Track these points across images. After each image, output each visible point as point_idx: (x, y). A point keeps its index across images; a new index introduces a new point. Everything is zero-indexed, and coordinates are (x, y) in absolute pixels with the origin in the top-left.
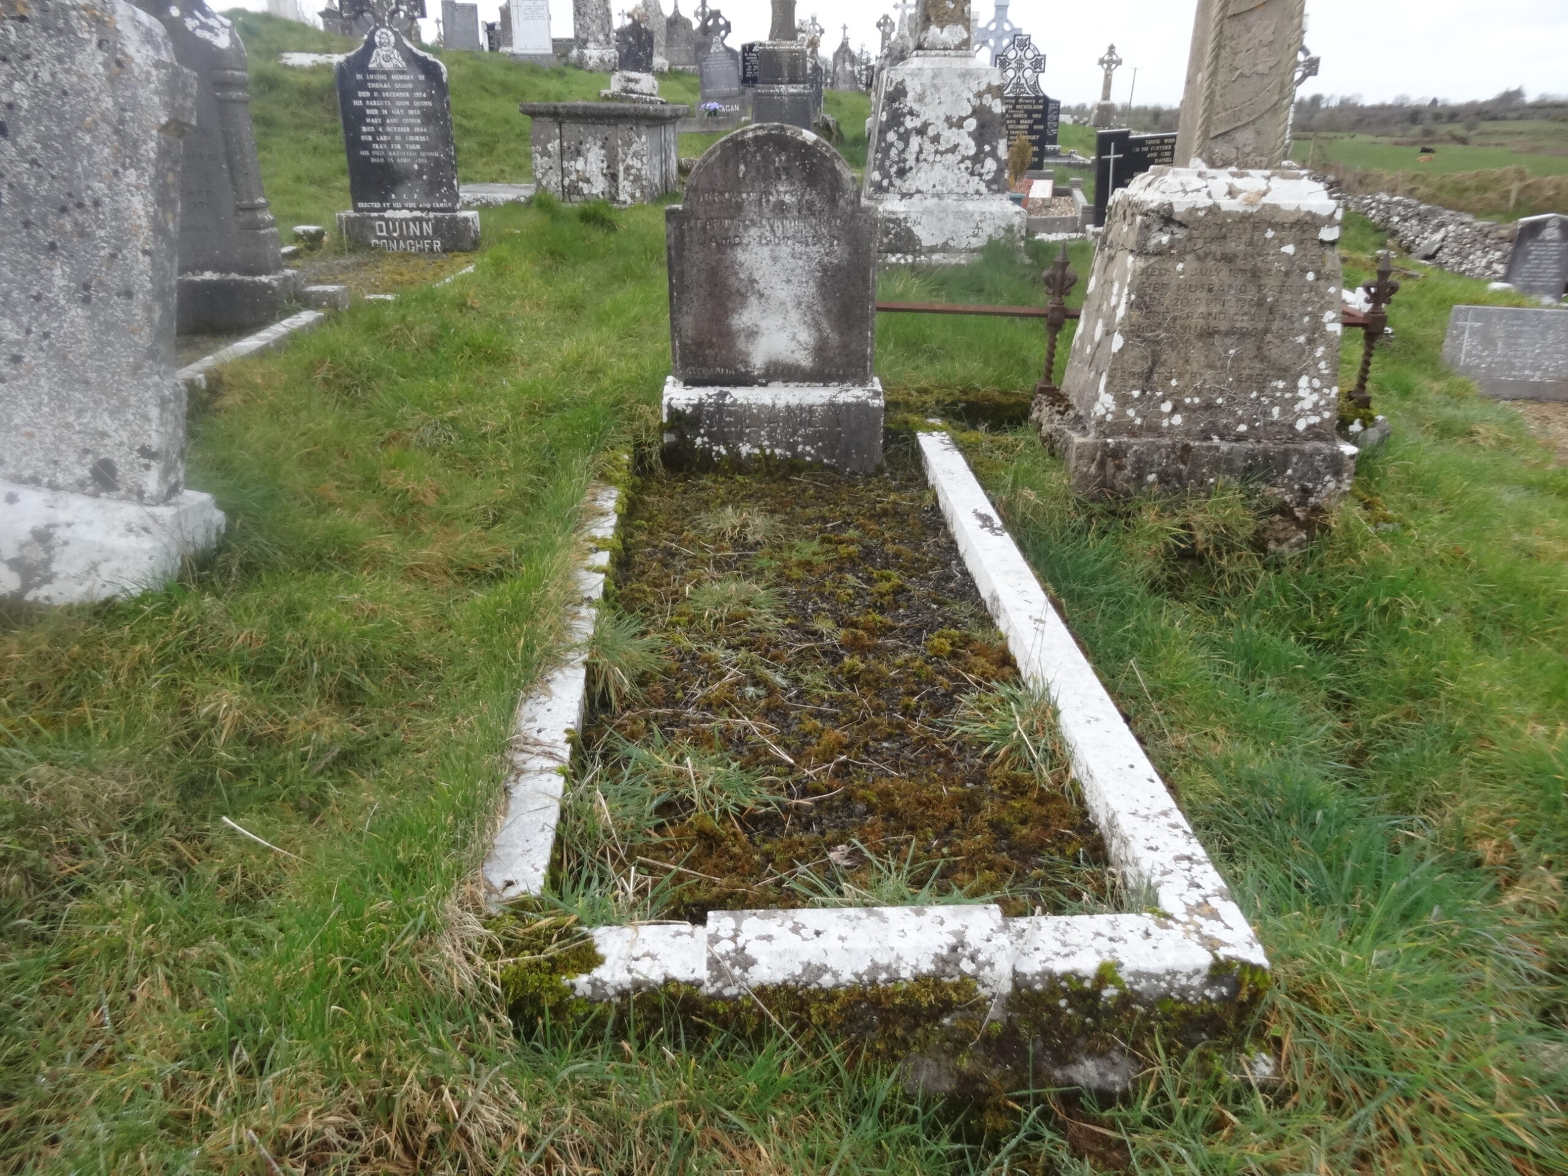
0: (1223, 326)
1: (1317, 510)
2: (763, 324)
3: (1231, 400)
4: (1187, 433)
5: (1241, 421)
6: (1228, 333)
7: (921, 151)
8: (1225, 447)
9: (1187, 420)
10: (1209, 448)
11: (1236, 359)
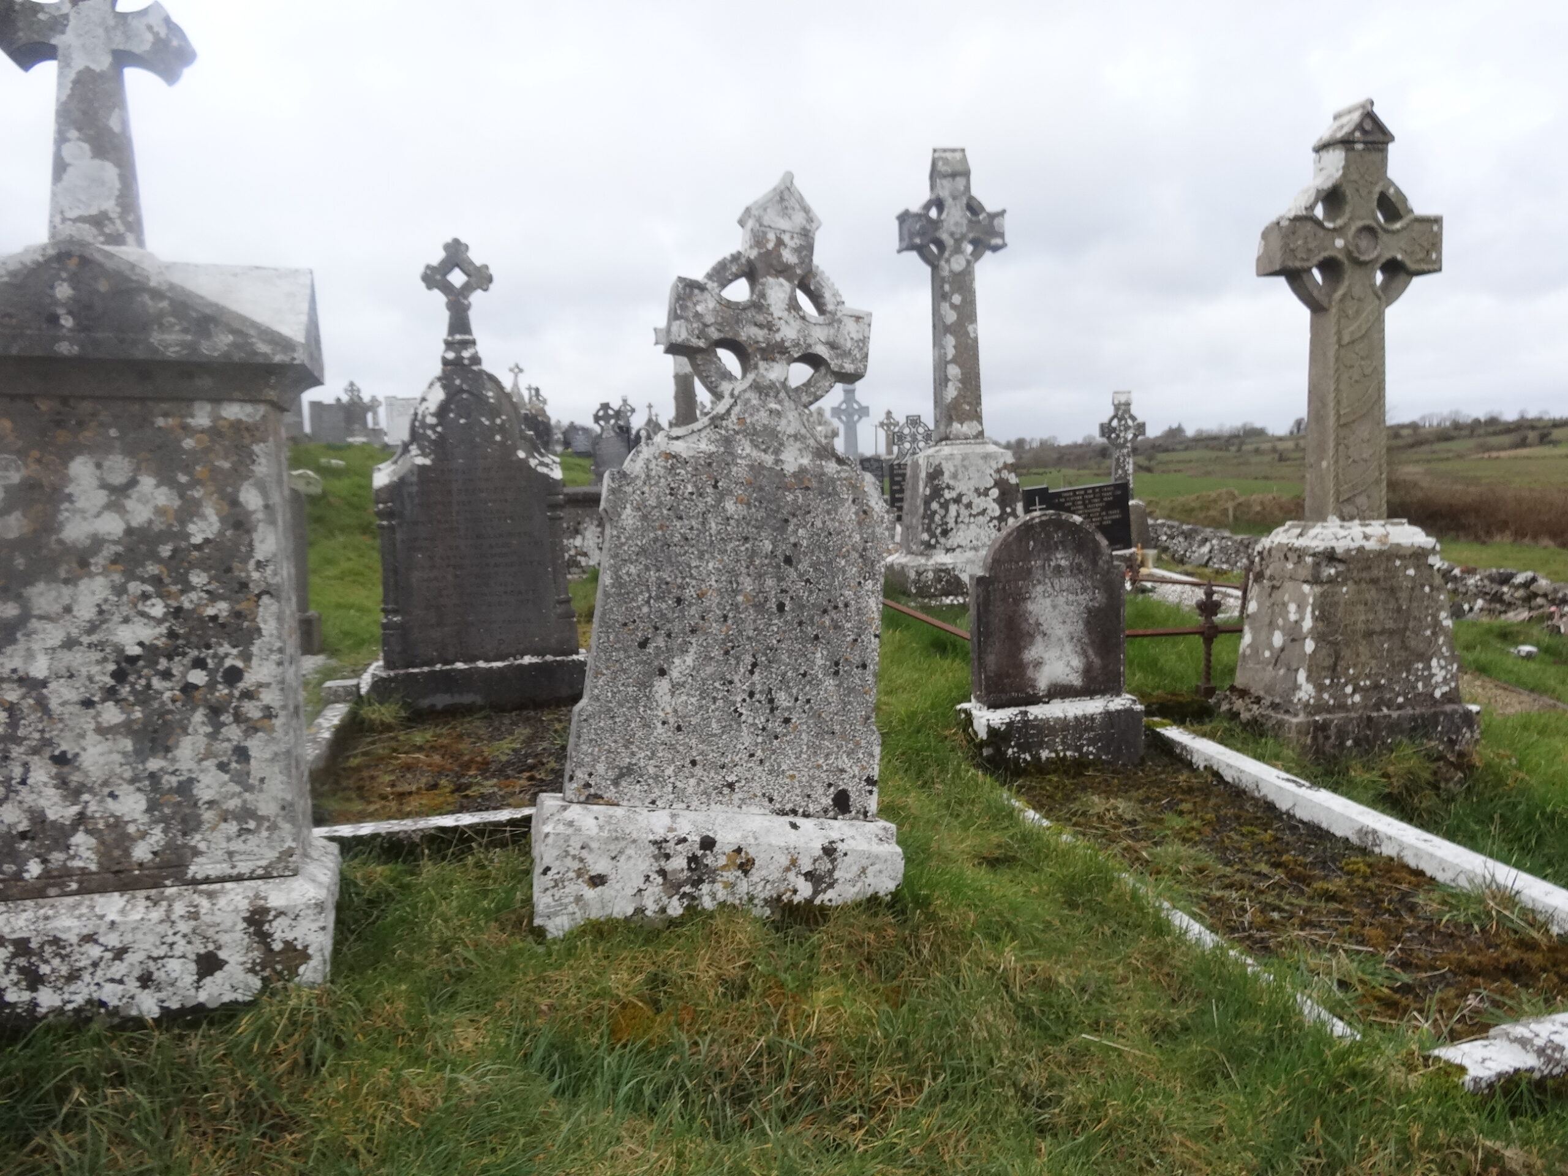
0: (1378, 628)
1: (1461, 755)
2: (1046, 656)
3: (1390, 680)
4: (1365, 707)
5: (1398, 695)
6: (1382, 632)
7: (958, 515)
8: (1395, 714)
9: (1363, 698)
10: (1385, 717)
11: (1389, 650)
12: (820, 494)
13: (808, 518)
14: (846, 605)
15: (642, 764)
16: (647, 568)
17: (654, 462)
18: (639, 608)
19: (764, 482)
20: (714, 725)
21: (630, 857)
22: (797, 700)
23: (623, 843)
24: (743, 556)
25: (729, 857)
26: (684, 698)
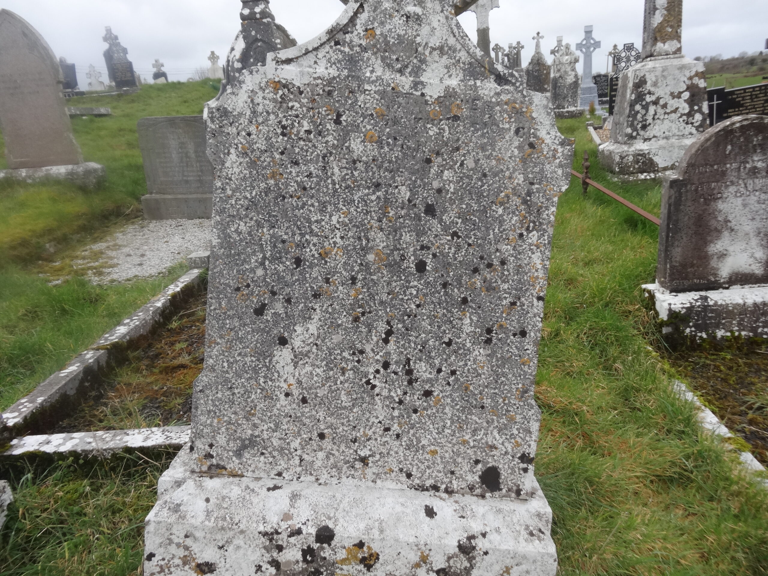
2: (731, 249)
7: (656, 114)
12: (473, 124)
13: (457, 156)
14: (503, 263)
15: (265, 436)
16: (259, 225)
17: (260, 94)
18: (253, 270)
19: (400, 113)
20: (344, 397)
21: (238, 547)
22: (439, 371)
23: (231, 534)
24: (374, 207)
25: (349, 551)
26: (308, 368)
